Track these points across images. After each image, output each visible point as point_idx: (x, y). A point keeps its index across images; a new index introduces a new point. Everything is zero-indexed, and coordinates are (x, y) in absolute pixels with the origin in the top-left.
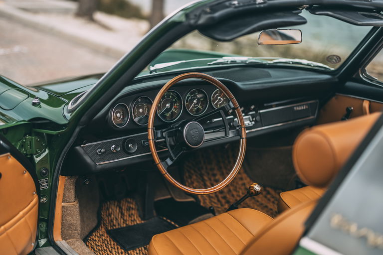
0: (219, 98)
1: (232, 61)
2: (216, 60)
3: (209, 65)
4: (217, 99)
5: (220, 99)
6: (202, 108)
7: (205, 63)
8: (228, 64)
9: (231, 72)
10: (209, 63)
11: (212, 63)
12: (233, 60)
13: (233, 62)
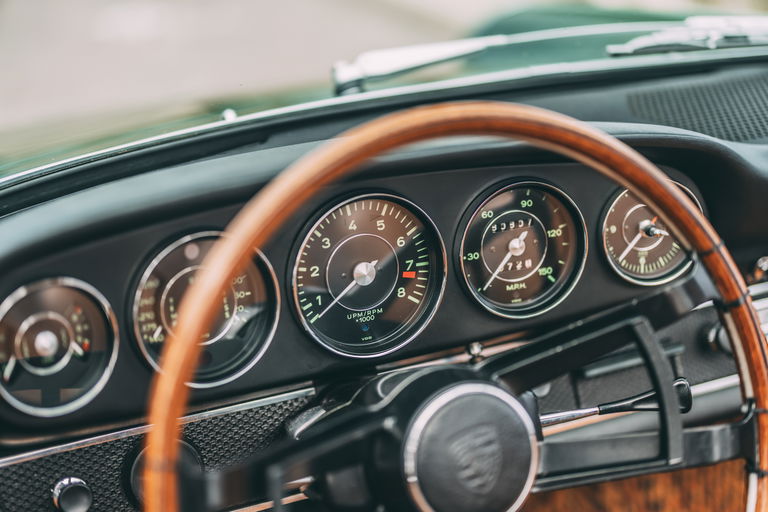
0: (645, 223)
1: (728, 38)
2: (648, 33)
3: (616, 55)
4: (637, 230)
5: (647, 231)
6: (555, 275)
7: (596, 46)
8: (706, 49)
9: (717, 88)
10: (613, 49)
11: (628, 47)
12: (732, 32)
13: (730, 40)
